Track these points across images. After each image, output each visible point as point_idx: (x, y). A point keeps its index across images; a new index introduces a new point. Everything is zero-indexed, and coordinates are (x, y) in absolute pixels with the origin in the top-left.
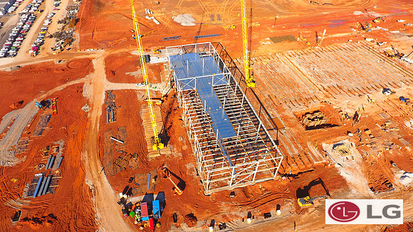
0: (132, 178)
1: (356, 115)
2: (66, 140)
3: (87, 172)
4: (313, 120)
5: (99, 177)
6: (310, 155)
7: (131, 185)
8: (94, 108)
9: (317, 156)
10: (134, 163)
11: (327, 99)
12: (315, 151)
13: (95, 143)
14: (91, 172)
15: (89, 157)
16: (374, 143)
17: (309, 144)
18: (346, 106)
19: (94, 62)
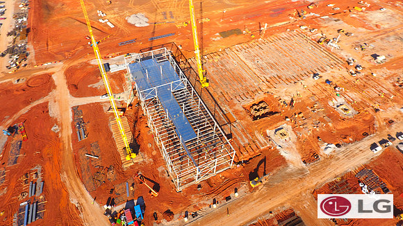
0: (112, 190)
1: (292, 101)
2: (42, 164)
3: (70, 191)
4: (258, 110)
5: (82, 195)
6: (257, 142)
7: (113, 196)
8: (64, 127)
9: (262, 142)
10: (111, 175)
11: (269, 90)
12: (261, 138)
13: (71, 162)
14: (73, 191)
15: (68, 177)
16: (306, 124)
17: (256, 132)
18: (284, 94)
19: (54, 77)
